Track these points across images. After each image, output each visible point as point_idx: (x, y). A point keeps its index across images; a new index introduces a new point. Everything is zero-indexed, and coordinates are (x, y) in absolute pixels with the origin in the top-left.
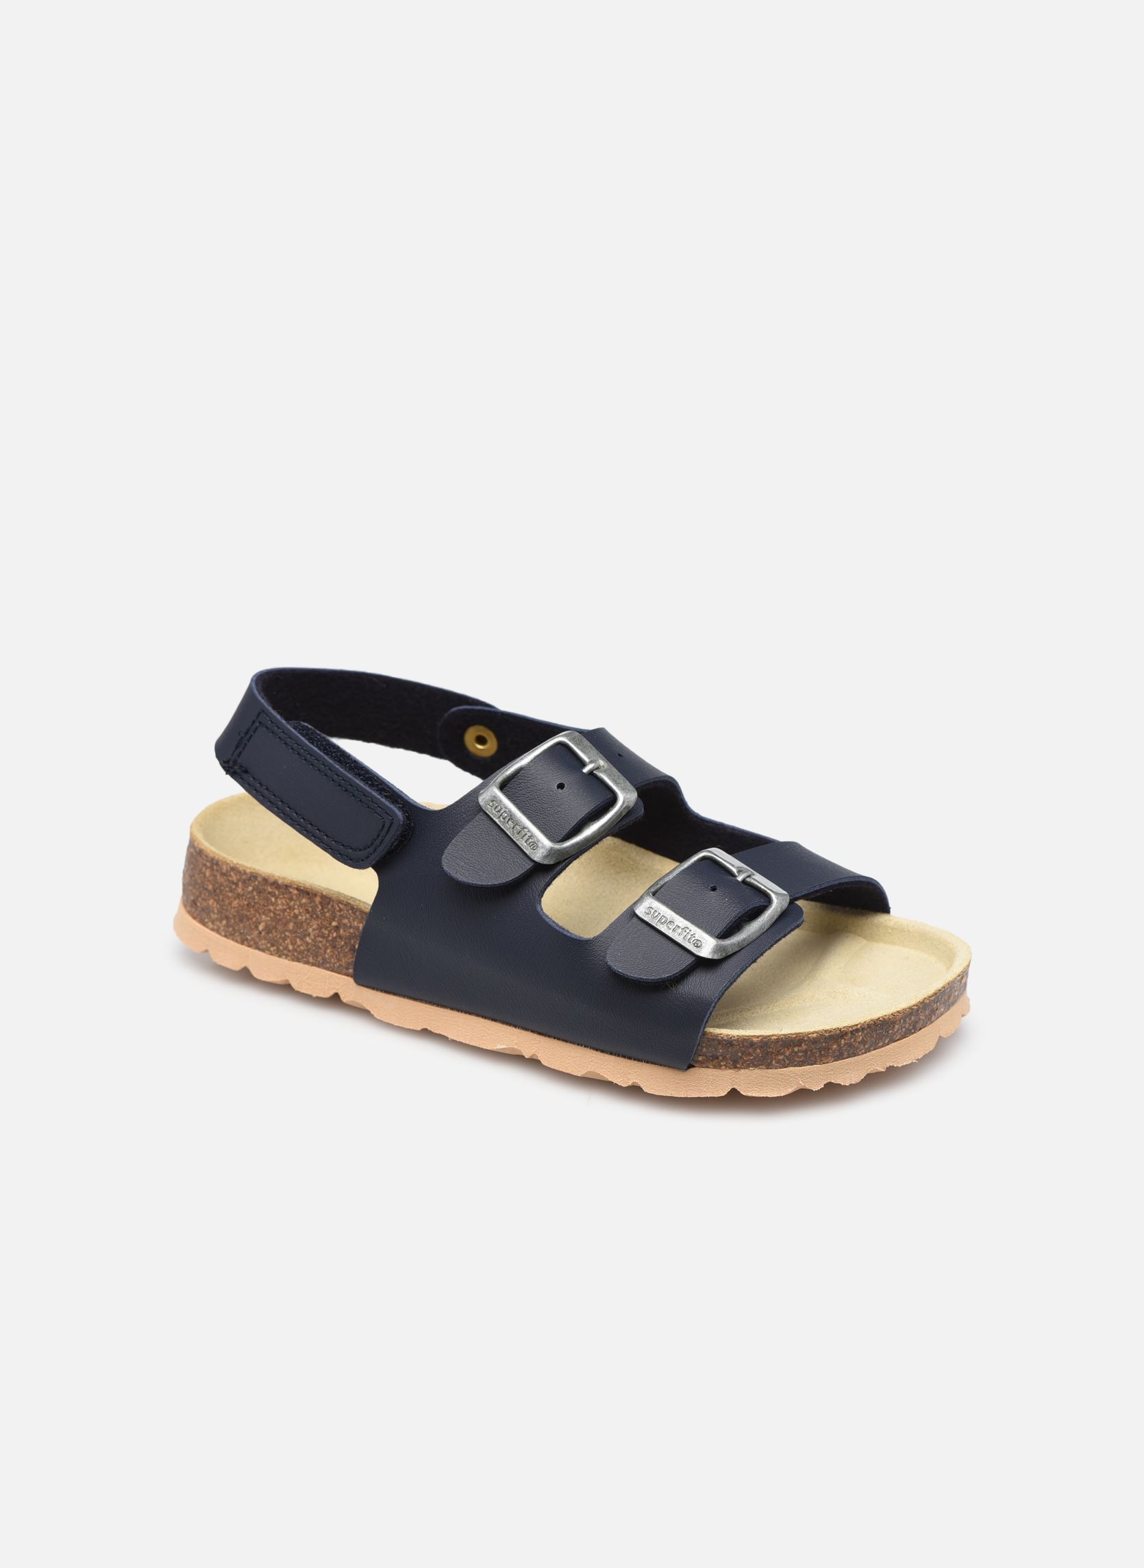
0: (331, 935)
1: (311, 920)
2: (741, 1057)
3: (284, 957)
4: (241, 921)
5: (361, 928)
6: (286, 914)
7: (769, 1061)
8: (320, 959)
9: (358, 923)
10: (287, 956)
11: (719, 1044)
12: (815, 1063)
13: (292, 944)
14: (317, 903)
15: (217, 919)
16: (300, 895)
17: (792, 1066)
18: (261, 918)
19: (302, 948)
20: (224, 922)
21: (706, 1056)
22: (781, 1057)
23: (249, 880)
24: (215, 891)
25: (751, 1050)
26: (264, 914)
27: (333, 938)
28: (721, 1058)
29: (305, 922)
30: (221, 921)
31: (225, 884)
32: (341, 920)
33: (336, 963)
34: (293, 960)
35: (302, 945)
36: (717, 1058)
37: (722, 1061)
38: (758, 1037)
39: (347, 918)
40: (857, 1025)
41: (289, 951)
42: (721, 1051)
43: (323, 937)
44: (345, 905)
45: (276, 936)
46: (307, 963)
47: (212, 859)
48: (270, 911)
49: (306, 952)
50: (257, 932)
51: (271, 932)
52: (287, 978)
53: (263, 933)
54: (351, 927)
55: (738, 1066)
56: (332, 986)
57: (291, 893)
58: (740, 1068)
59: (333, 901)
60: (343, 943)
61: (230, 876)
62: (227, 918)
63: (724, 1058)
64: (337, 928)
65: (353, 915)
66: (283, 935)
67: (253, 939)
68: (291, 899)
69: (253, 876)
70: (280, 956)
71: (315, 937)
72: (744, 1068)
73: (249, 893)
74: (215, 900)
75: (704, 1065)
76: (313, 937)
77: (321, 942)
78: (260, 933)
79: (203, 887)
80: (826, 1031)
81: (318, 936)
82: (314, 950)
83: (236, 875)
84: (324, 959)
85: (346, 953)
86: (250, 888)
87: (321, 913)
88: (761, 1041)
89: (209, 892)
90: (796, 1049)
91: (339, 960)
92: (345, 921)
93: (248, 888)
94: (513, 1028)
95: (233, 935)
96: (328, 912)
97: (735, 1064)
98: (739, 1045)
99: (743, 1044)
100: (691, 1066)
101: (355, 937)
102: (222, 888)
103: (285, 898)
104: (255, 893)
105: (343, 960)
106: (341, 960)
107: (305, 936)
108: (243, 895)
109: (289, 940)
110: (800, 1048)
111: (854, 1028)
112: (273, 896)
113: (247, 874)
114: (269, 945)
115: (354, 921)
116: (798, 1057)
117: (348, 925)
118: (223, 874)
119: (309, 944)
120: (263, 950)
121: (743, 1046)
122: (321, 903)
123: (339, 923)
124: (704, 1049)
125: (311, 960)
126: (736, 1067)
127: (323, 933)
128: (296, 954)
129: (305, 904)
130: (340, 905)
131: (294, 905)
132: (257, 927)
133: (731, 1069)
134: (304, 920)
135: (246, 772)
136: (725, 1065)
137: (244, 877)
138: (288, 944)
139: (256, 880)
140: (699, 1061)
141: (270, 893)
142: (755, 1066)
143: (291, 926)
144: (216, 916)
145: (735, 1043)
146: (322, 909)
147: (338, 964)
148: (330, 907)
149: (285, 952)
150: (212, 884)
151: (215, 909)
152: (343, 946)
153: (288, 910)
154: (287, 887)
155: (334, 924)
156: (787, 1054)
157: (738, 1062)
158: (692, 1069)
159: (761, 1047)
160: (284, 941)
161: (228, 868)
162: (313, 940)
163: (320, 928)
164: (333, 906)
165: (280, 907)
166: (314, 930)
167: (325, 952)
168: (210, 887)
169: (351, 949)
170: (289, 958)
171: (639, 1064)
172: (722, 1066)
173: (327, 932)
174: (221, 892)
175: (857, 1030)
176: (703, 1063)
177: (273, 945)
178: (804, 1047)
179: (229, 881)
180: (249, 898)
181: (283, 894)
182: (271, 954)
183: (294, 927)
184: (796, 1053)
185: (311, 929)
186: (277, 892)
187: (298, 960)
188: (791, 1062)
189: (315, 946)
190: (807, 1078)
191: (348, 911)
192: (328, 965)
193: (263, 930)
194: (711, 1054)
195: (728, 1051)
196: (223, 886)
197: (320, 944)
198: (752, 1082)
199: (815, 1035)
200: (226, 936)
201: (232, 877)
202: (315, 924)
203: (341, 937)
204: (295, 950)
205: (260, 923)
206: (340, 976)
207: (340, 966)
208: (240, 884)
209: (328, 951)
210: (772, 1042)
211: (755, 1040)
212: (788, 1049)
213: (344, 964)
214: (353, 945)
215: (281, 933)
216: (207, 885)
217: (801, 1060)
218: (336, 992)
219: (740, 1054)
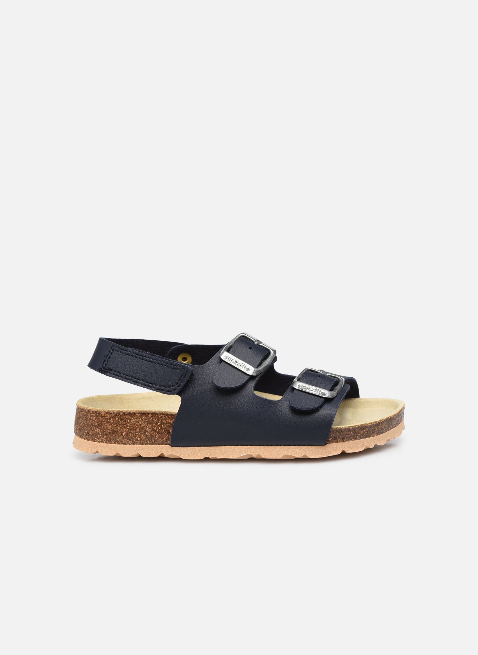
0: (158, 429)
1: (147, 425)
2: (345, 436)
3: (136, 444)
4: (114, 434)
5: (172, 422)
6: (135, 425)
7: (355, 437)
8: (153, 441)
9: (170, 421)
10: (137, 443)
11: (337, 432)
12: (370, 436)
13: (139, 437)
14: (150, 417)
15: (101, 437)
16: (141, 416)
17: (363, 438)
18: (123, 430)
19: (144, 438)
20: (105, 437)
21: (332, 438)
22: (359, 435)
23: (116, 415)
24: (99, 425)
25: (349, 433)
26: (124, 428)
27: (159, 430)
28: (338, 438)
29: (145, 426)
30: (103, 436)
31: (104, 420)
32: (162, 422)
33: (161, 440)
34: (140, 444)
35: (144, 437)
36: (337, 438)
37: (338, 439)
38: (351, 427)
39: (165, 420)
40: (383, 420)
41: (138, 441)
42: (338, 435)
43: (154, 431)
44: (164, 414)
45: (131, 436)
46: (147, 444)
47: (96, 412)
48: (128, 426)
49: (146, 439)
50: (122, 436)
51: (129, 435)
52: (138, 453)
53: (125, 436)
54: (167, 423)
55: (344, 440)
56: (160, 451)
57: (137, 416)
58: (345, 441)
59: (158, 414)
60: (163, 431)
61: (106, 416)
62: (106, 434)
63: (339, 438)
64: (160, 426)
65: (167, 418)
66: (135, 435)
67: (120, 440)
68: (137, 418)
69: (118, 413)
70: (134, 444)
71: (150, 432)
72: (347, 441)
73: (116, 421)
74: (99, 429)
75: (331, 442)
76: (149, 432)
77: (153, 433)
78: (123, 436)
79: (92, 425)
80: (373, 422)
81: (152, 431)
82: (150, 438)
83: (109, 415)
84: (155, 440)
85: (165, 435)
86: (117, 419)
87: (152, 421)
88: (352, 428)
89: (96, 426)
90: (364, 431)
91: (162, 439)
92: (164, 421)
93: (115, 419)
94: (247, 446)
95: (110, 441)
96: (155, 419)
97: (343, 440)
98: (344, 431)
99: (346, 431)
100: (326, 444)
101: (169, 427)
102: (102, 423)
103: (134, 419)
104: (119, 420)
105: (164, 438)
106: (163, 439)
107: (145, 432)
108: (113, 423)
109: (138, 436)
110: (366, 430)
111: (382, 421)
112: (128, 419)
113: (115, 413)
114: (128, 441)
115: (168, 420)
116: (366, 434)
117: (166, 422)
118: (102, 417)
119: (147, 435)
120: (125, 444)
121: (346, 432)
122: (152, 417)
123: (161, 423)
124: (331, 435)
125: (149, 442)
126: (343, 441)
127: (154, 429)
128: (141, 441)
129: (144, 419)
130: (161, 415)
131: (139, 420)
132: (121, 435)
133: (342, 442)
134: (144, 426)
135: (111, 370)
136: (339, 441)
137: (113, 415)
138: (137, 438)
139: (119, 414)
140: (330, 441)
141: (127, 418)
142: (351, 440)
143: (138, 430)
144: (100, 435)
145: (343, 430)
146: (153, 419)
147: (162, 440)
148: (156, 417)
149: (136, 442)
150: (97, 422)
151: (100, 432)
152: (164, 432)
153: (136, 424)
154: (135, 414)
155: (159, 424)
156: (362, 433)
157: (344, 439)
158: (327, 445)
159: (353, 431)
160: (135, 437)
161: (105, 413)
162: (149, 433)
163: (152, 427)
164: (157, 416)
165: (132, 423)
166: (149, 429)
167: (155, 437)
168: (96, 424)
169: (167, 433)
170: (138, 444)
171: (305, 447)
172: (338, 441)
173: (156, 428)
174: (102, 424)
175: (383, 422)
176: (331, 441)
177: (130, 440)
178: (367, 429)
179: (106, 419)
180: (117, 423)
181: (133, 417)
182: (130, 444)
183: (140, 430)
184: (364, 432)
185: (148, 429)
186: (130, 417)
187: (143, 444)
188: (363, 437)
189: (150, 435)
190: (369, 443)
191: (165, 417)
192: (157, 442)
193: (124, 435)
194: (334, 437)
195: (340, 434)
196: (103, 422)
197: (153, 434)
198: (350, 446)
199: (370, 424)
200: (106, 443)
201: (107, 417)
202: (150, 426)
203: (162, 429)
204: (141, 440)
205: (123, 433)
206: (163, 445)
207: (163, 441)
208: (111, 418)
209: (157, 436)
210: (356, 428)
211: (350, 428)
212: (362, 431)
213: (165, 440)
214: (168, 431)
215: (133, 434)
216: (95, 423)
217: (366, 435)
218: (162, 452)
219: (345, 435)
